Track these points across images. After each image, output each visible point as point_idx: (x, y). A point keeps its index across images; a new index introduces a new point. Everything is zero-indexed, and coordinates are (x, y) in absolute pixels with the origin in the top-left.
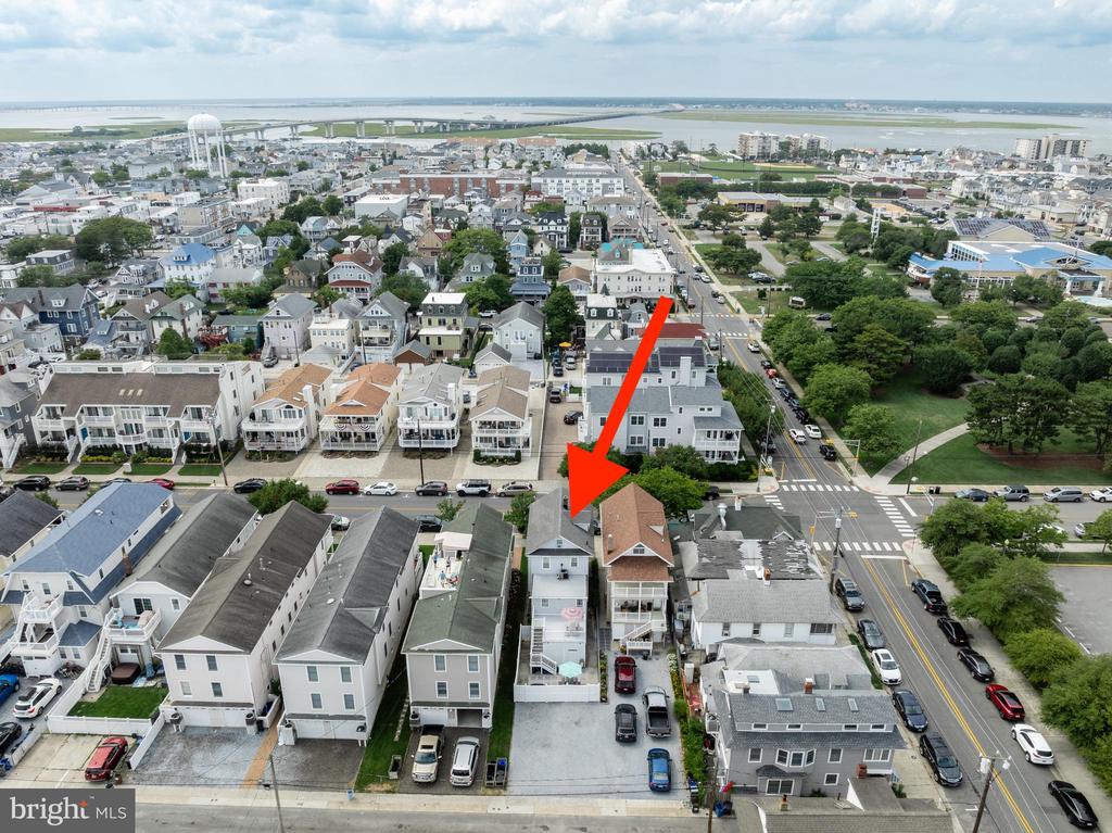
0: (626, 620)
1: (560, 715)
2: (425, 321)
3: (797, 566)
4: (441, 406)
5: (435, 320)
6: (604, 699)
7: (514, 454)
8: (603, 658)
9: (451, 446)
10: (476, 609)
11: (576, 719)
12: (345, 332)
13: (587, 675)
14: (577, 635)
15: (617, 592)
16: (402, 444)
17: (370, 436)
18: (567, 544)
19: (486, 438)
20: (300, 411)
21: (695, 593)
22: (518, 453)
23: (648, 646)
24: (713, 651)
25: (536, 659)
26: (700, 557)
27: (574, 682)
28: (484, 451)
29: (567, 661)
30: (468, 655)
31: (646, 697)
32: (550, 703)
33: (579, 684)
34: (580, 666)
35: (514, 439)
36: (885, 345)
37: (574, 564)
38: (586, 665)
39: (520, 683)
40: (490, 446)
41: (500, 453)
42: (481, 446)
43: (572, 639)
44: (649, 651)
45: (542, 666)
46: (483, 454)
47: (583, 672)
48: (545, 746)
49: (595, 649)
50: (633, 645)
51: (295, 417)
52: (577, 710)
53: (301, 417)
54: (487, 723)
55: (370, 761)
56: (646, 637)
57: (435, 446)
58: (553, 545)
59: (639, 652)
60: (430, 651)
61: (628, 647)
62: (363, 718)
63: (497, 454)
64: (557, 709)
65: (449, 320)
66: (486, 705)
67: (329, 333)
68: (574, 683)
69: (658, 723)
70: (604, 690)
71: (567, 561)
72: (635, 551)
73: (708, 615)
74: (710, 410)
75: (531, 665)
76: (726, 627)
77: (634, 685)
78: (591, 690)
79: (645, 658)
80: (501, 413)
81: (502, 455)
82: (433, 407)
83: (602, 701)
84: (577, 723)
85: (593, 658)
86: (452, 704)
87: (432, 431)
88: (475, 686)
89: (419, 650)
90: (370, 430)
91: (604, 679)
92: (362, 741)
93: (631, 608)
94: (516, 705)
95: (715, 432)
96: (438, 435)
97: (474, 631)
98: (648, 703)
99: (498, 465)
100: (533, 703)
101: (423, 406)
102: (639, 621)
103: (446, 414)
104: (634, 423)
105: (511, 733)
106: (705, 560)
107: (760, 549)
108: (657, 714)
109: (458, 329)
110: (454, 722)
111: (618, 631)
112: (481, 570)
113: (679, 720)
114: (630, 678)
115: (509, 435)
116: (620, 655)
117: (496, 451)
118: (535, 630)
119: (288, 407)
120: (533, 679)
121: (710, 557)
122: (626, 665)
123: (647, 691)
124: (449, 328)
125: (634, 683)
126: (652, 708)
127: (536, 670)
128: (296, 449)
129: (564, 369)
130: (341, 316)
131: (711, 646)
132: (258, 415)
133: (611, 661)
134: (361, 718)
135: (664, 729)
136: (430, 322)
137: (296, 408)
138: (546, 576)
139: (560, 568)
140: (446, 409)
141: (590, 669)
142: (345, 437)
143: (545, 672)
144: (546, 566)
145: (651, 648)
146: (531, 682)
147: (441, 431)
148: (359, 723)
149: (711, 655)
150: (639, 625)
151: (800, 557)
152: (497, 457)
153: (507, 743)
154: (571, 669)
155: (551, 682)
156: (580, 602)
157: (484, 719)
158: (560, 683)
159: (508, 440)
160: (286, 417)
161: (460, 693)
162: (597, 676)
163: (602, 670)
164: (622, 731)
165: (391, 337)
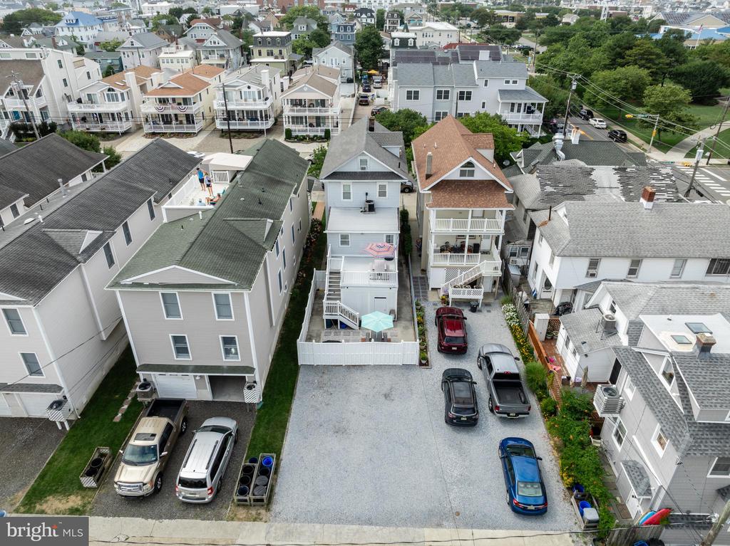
0: (448, 263)
1: (363, 384)
2: (256, 52)
3: (666, 196)
4: (254, 89)
5: (264, 51)
6: (424, 362)
7: (323, 134)
8: (420, 310)
9: (264, 127)
10: (237, 230)
11: (385, 390)
12: (189, 61)
13: (399, 330)
14: (387, 278)
15: (437, 227)
16: (219, 125)
17: (190, 119)
18: (375, 165)
19: (297, 117)
20: (122, 94)
21: (545, 223)
22: (327, 132)
23: (477, 295)
24: (567, 299)
25: (330, 309)
26: (543, 186)
27: (381, 338)
28: (295, 131)
29: (373, 310)
30: (214, 292)
31: (487, 359)
32: (348, 367)
33: (389, 341)
34: (391, 318)
35: (324, 118)
36: (654, 57)
37: (382, 194)
38: (398, 317)
39: (309, 339)
40: (301, 127)
41: (311, 133)
42: (292, 127)
43: (379, 283)
44: (477, 300)
45: (340, 319)
46: (294, 134)
47: (395, 326)
48: (340, 431)
49: (408, 299)
50: (459, 293)
51: (117, 100)
52: (387, 379)
53: (123, 100)
54: (253, 396)
55: (64, 454)
56: (474, 284)
57: (249, 127)
58: (355, 167)
59: (467, 303)
60: (152, 286)
61: (451, 296)
62: (58, 388)
63: (308, 133)
64: (357, 375)
65: (276, 51)
66: (251, 370)
67: (175, 61)
68: (383, 340)
69: (508, 397)
70: (424, 349)
71: (372, 188)
72: (463, 173)
73: (572, 246)
74: (515, 82)
75: (325, 317)
76: (594, 264)
77: (465, 342)
78: (405, 349)
79: (474, 310)
80: (310, 90)
81: (312, 134)
82: (248, 90)
83: (421, 364)
84: (386, 396)
85: (406, 310)
86: (198, 369)
87: (247, 112)
88: (229, 341)
89: (135, 285)
90: (188, 112)
91: (422, 334)
92: (62, 424)
93: (454, 248)
94: (301, 370)
95: (520, 105)
96: (252, 116)
97: (227, 257)
98: (490, 368)
99: (308, 142)
100: (325, 366)
101: (237, 89)
102: (465, 263)
103: (260, 98)
104: (439, 97)
105: (288, 411)
106: (549, 189)
107: (617, 177)
108: (505, 383)
109: (283, 58)
110: (206, 394)
111: (437, 277)
112: (256, 192)
113: (534, 392)
114: (458, 333)
115: (318, 114)
116: (440, 306)
117: (306, 131)
118: (331, 273)
119: (109, 90)
120: (326, 334)
121: (555, 186)
122: (451, 318)
123: (486, 351)
124: (276, 58)
125: (464, 339)
126: (498, 376)
127: (332, 324)
128: (119, 130)
129: (372, 88)
130: (186, 48)
131: (564, 291)
132: (85, 99)
133: (430, 314)
134: (57, 388)
135: (519, 406)
136: (260, 53)
137: (118, 91)
138: (346, 209)
139: (364, 199)
140: (259, 92)
141: (403, 323)
142: (167, 119)
143: (344, 326)
144: (347, 195)
145: (481, 297)
146: (324, 338)
147: (256, 112)
148: (56, 396)
149: (563, 304)
150: (463, 269)
151: (668, 186)
152: (308, 136)
153: (282, 426)
154: (378, 321)
155: (351, 337)
156: (389, 239)
157: (246, 391)
158: (364, 340)
159: (318, 118)
160: (109, 100)
161: (208, 352)
162: (412, 331)
163: (419, 324)
164: (457, 410)
165: (227, 64)
